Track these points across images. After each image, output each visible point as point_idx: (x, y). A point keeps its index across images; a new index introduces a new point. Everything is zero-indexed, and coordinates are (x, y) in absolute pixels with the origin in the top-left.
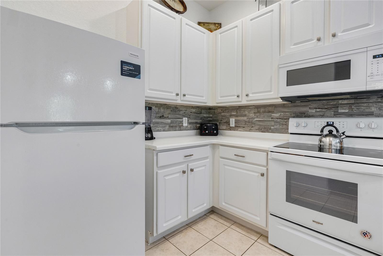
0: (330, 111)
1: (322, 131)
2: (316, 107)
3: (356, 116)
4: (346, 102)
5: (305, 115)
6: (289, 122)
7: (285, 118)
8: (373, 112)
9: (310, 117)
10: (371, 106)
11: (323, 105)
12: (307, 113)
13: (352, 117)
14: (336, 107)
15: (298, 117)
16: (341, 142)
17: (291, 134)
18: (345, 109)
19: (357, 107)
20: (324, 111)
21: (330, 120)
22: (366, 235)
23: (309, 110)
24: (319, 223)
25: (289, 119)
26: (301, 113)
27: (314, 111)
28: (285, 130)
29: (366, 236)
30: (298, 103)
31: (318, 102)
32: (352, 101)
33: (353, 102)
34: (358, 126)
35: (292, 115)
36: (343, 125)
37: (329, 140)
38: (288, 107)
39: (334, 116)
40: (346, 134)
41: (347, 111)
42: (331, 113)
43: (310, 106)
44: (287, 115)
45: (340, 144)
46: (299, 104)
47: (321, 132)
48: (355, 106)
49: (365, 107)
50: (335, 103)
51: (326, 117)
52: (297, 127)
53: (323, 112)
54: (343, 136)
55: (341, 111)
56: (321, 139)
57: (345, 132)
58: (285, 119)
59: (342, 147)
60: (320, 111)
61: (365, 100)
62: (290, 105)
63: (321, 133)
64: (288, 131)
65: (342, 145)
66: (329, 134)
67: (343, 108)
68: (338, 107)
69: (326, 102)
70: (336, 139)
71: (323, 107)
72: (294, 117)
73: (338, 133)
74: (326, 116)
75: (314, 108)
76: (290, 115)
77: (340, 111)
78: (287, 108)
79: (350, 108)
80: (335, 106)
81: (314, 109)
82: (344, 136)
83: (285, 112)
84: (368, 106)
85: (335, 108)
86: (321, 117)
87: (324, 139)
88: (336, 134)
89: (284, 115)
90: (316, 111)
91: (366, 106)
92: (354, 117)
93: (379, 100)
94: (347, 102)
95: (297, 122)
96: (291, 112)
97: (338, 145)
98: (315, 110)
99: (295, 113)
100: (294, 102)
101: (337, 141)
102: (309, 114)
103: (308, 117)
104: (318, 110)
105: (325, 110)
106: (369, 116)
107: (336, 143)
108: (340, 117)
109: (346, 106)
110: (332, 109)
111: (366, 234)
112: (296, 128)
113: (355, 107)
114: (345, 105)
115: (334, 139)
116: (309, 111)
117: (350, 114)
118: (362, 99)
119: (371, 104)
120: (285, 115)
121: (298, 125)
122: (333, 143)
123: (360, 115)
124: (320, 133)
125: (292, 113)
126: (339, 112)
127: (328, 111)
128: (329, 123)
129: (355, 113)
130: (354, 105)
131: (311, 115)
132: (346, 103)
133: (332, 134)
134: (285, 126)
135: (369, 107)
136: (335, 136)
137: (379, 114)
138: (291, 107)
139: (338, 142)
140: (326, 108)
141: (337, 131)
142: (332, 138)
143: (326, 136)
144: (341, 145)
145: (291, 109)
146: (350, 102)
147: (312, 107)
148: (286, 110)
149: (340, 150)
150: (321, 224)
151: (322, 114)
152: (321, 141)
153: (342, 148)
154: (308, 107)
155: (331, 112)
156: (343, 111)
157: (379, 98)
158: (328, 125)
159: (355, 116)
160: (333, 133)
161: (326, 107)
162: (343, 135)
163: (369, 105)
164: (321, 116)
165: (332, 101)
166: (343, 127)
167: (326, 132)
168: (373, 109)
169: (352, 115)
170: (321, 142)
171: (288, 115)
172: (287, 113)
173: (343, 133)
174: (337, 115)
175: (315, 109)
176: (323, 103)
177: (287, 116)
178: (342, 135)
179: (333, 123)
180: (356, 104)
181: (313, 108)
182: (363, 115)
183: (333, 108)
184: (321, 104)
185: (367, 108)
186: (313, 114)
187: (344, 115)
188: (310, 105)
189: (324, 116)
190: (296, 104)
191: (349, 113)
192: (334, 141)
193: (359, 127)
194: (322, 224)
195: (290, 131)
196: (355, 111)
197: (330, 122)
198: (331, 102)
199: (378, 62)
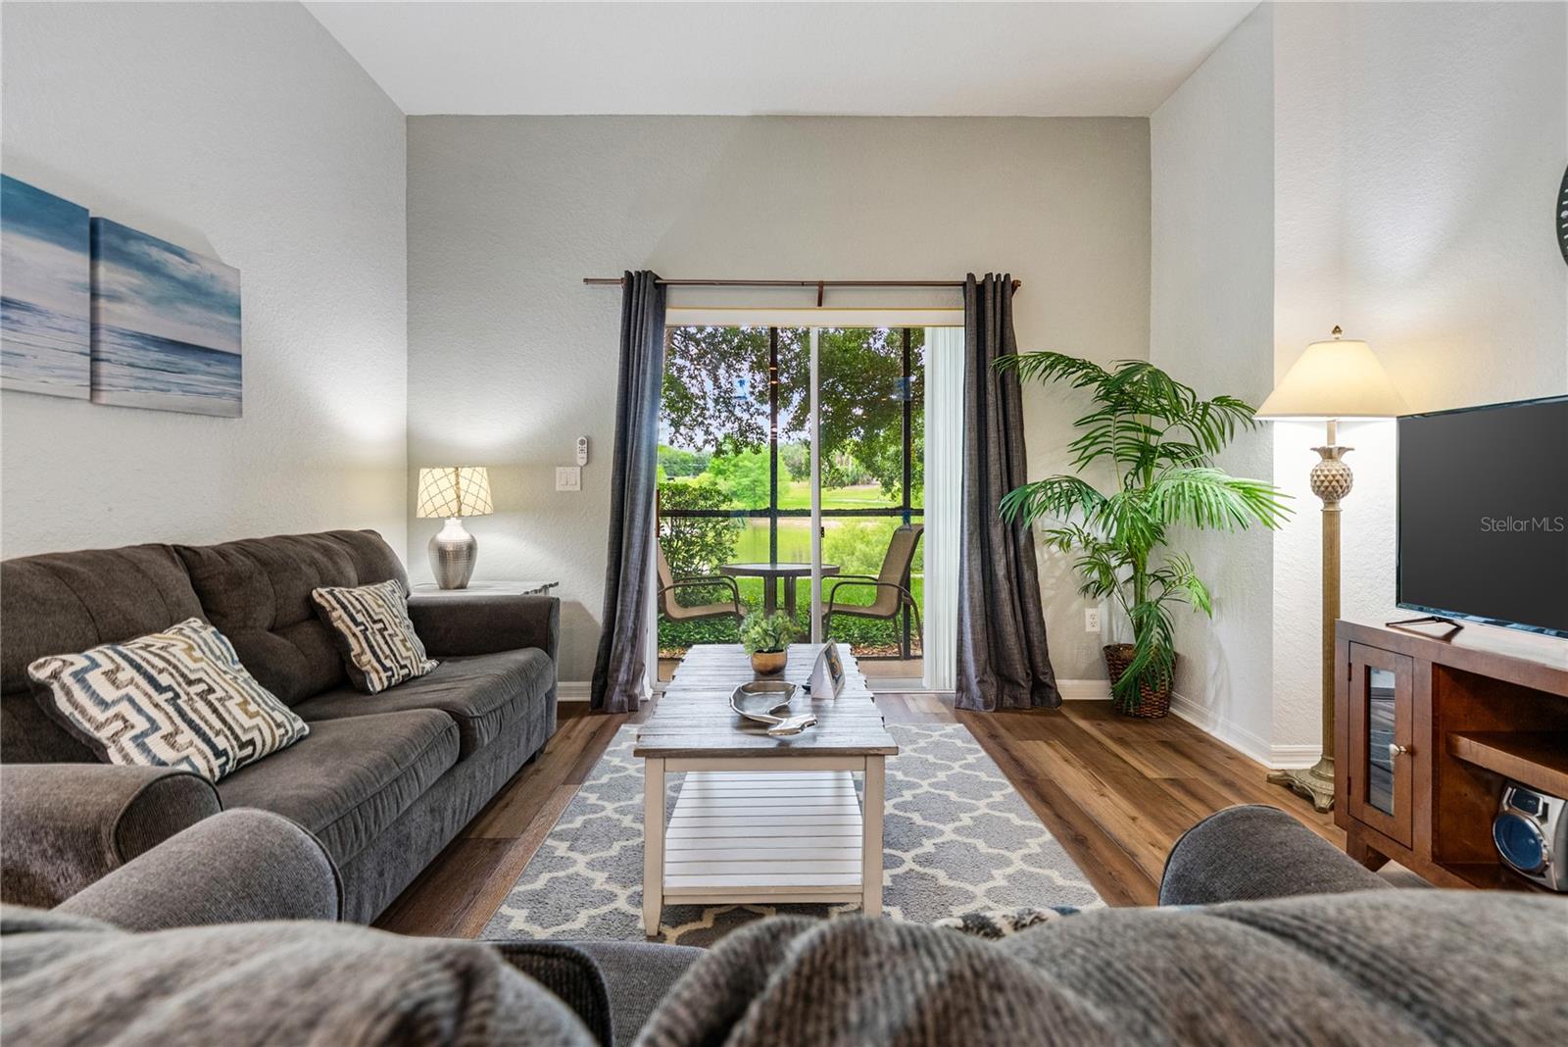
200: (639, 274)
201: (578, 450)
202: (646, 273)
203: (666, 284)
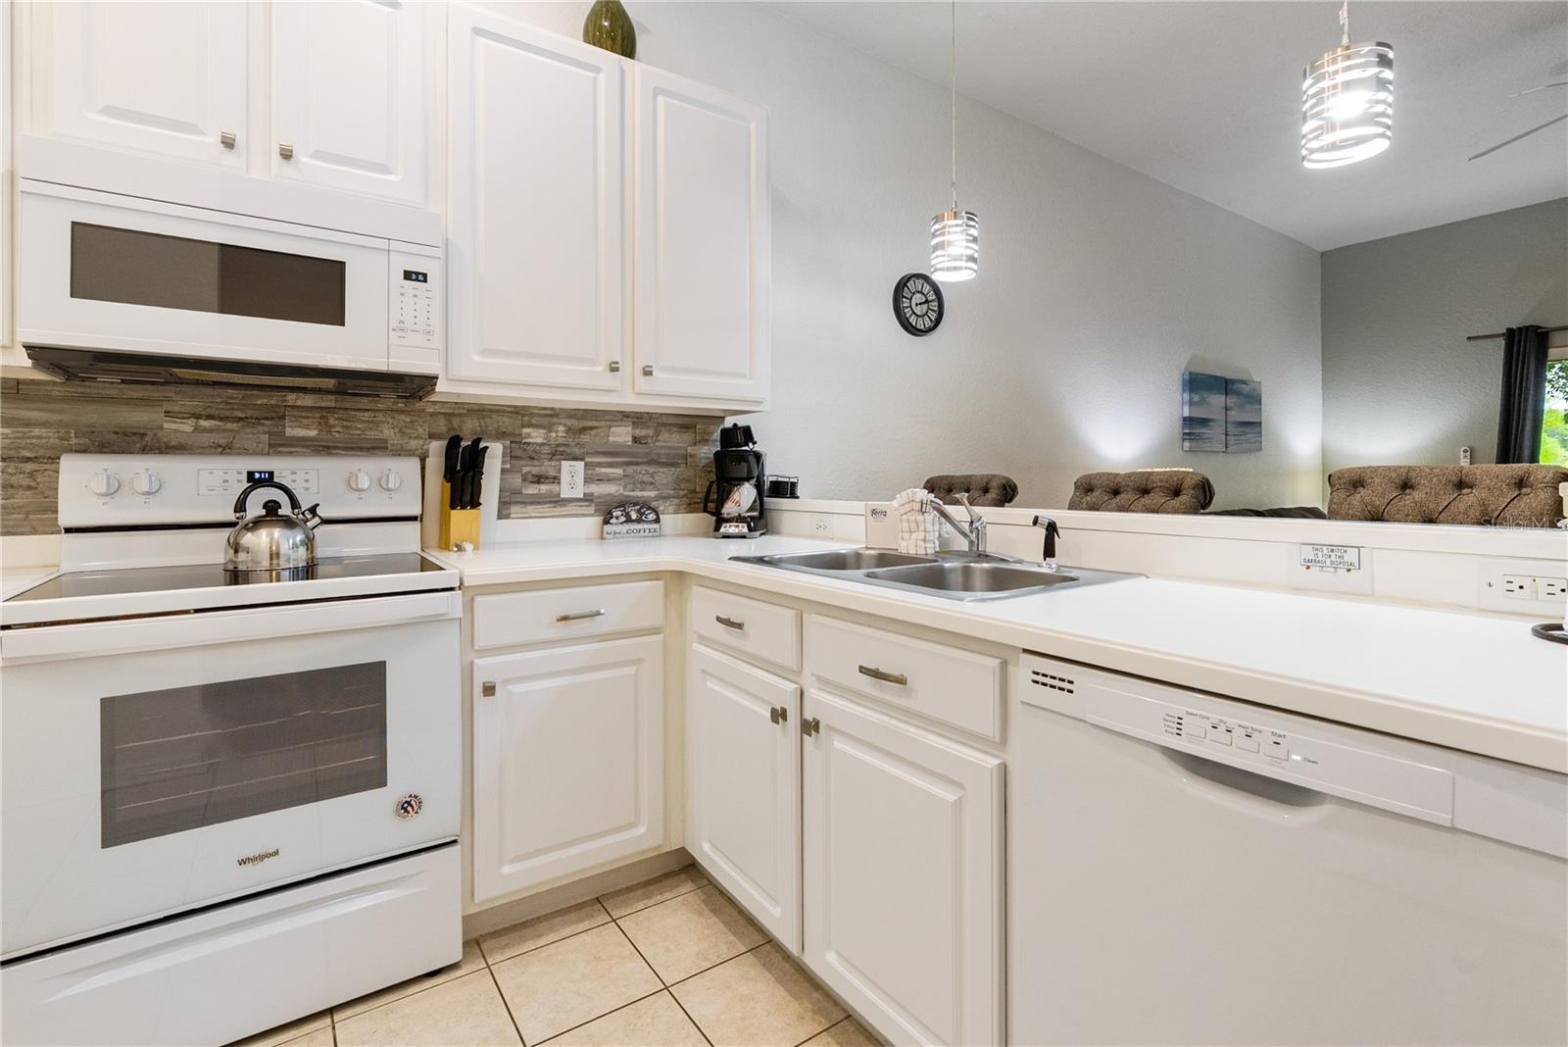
0: (255, 431)
1: (240, 506)
2: (198, 411)
3: (342, 452)
4: (308, 400)
5: (144, 443)
6: (61, 476)
7: (28, 454)
8: (386, 441)
9: (167, 453)
10: (382, 422)
11: (228, 407)
12: (155, 435)
13: (329, 454)
14: (278, 416)
15: (105, 450)
16: (309, 543)
17: (68, 530)
18: (307, 427)
19: (345, 423)
20: (232, 431)
21: (260, 464)
22: (409, 808)
23: (166, 421)
24: (262, 857)
25: (59, 458)
26: (125, 434)
27: (188, 426)
28: (26, 518)
29: (408, 812)
30: (106, 385)
31: (208, 391)
32: (329, 401)
33: (333, 404)
34: (352, 486)
35: (74, 441)
36: (307, 481)
37: (268, 540)
38: (49, 399)
39: (271, 451)
40: (322, 512)
41: (313, 433)
42: (259, 438)
43: (167, 406)
44: (40, 438)
45: (307, 549)
46: (113, 392)
47: (238, 510)
48: (339, 419)
49: (366, 425)
50: (272, 402)
51: (239, 454)
52: (107, 499)
53: (227, 434)
54: (311, 519)
55: (292, 431)
56: (236, 539)
57: (318, 505)
58: (29, 460)
59: (313, 558)
60: (216, 430)
61: (365, 400)
62: (57, 392)
63: (238, 515)
64: (56, 519)
65: (312, 552)
66: (267, 515)
67: (301, 422)
68: (282, 417)
69: (241, 396)
70: (293, 531)
71: (228, 413)
72: (83, 450)
73: (296, 511)
74: (239, 448)
75: (186, 416)
76: (57, 441)
77: (290, 432)
78: (41, 405)
79: (324, 424)
80: (274, 415)
81: (188, 418)
82: (317, 520)
83: (29, 424)
84: (372, 422)
85: (272, 418)
86: (221, 453)
87: (248, 539)
88: (291, 515)
89: (22, 438)
90: (196, 429)
91: (368, 422)
92: (336, 454)
93: (400, 405)
94: (315, 402)
95: (108, 472)
96: (67, 426)
97: (302, 552)
98: (192, 421)
99: (91, 431)
100: (84, 380)
101: (295, 537)
102: (166, 440)
103: (161, 453)
104: (204, 423)
105: (235, 425)
106: (377, 451)
107: (295, 546)
108: (291, 452)
109: (310, 415)
110: (263, 425)
111: (409, 803)
112: (102, 500)
113: (336, 422)
114: (306, 411)
115: (288, 532)
116: (166, 425)
117: (325, 444)
118: (358, 398)
119: (380, 416)
120: (28, 441)
121: (116, 487)
122: (285, 548)
123: (352, 449)
124: (231, 517)
125: (70, 433)
126: (287, 434)
127: (248, 430)
128: (257, 476)
129: (339, 442)
130: (336, 416)
131: (173, 443)
132: (310, 405)
133: (277, 515)
134: (28, 493)
135: (375, 424)
136: (288, 523)
137: (399, 447)
138: (64, 400)
139: (303, 543)
140: (240, 419)
141: (295, 504)
142: (278, 529)
143: (257, 524)
144: (309, 552)
145: (60, 412)
146: (323, 404)
147: (177, 409)
148: (34, 415)
149: (308, 570)
150: (272, 855)
151: (222, 442)
152: (237, 548)
153: (312, 562)
154: (158, 409)
155: (258, 433)
156: (301, 433)
157: (400, 400)
158: (256, 481)
159: (338, 451)
160: (280, 512)
161: (240, 414)
162: (314, 517)
163: (375, 417)
164: (220, 449)
165: (263, 393)
166: (307, 489)
167: (255, 509)
168: (387, 432)
169: (328, 447)
170: (236, 551)
171: (43, 441)
172: (37, 431)
173: (313, 510)
174: (281, 445)
175: (195, 420)
176: (228, 397)
177: (42, 447)
178: (309, 516)
179: (271, 474)
180: (342, 411)
181: (181, 416)
182: (361, 449)
183: (267, 419)
184: (219, 400)
185: (371, 425)
186: (182, 440)
187: (304, 447)
188: (169, 400)
189: (230, 448)
190: (95, 391)
191: (317, 441)
192: (288, 541)
193: (354, 487)
194: (276, 853)
195: (65, 519)
196: (337, 435)
197: (260, 473)
198: (258, 397)
199: (416, 292)
200: (1520, 329)
201: (1462, 457)
202: (1527, 328)
203: (1547, 333)
